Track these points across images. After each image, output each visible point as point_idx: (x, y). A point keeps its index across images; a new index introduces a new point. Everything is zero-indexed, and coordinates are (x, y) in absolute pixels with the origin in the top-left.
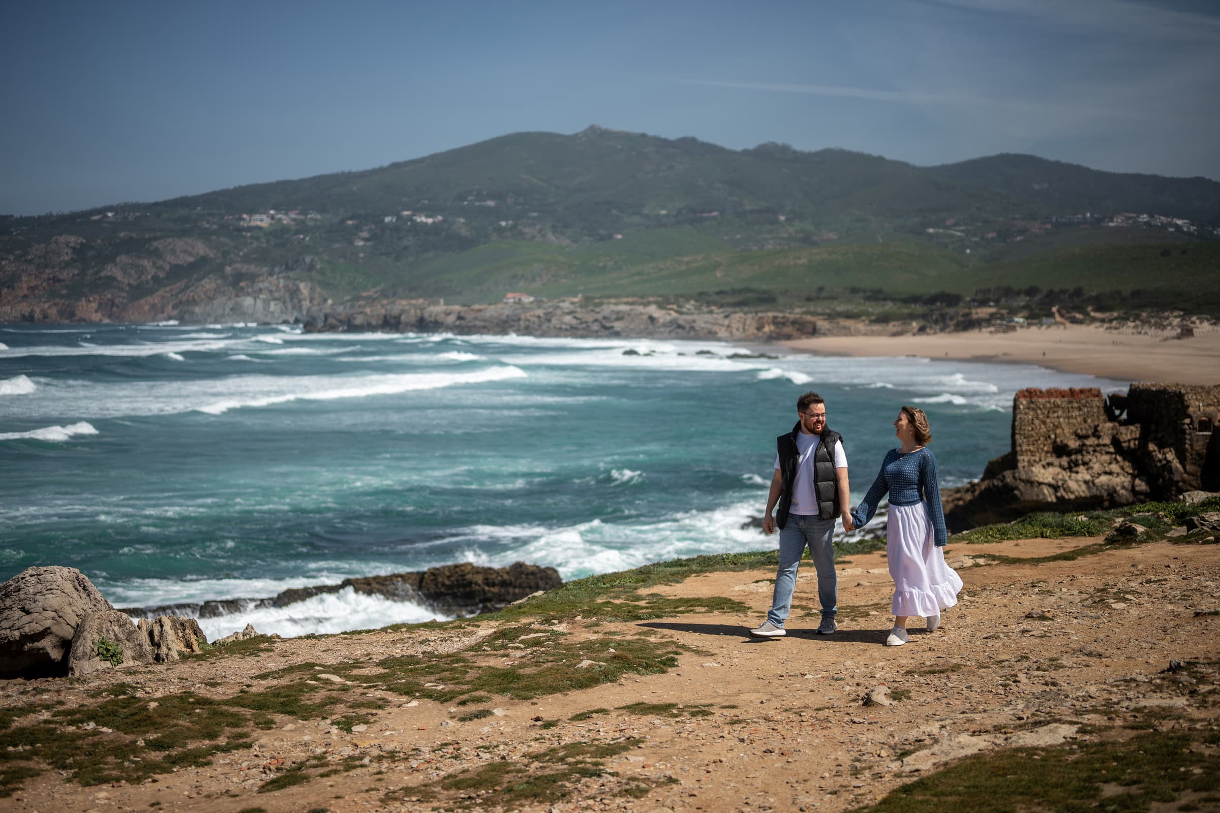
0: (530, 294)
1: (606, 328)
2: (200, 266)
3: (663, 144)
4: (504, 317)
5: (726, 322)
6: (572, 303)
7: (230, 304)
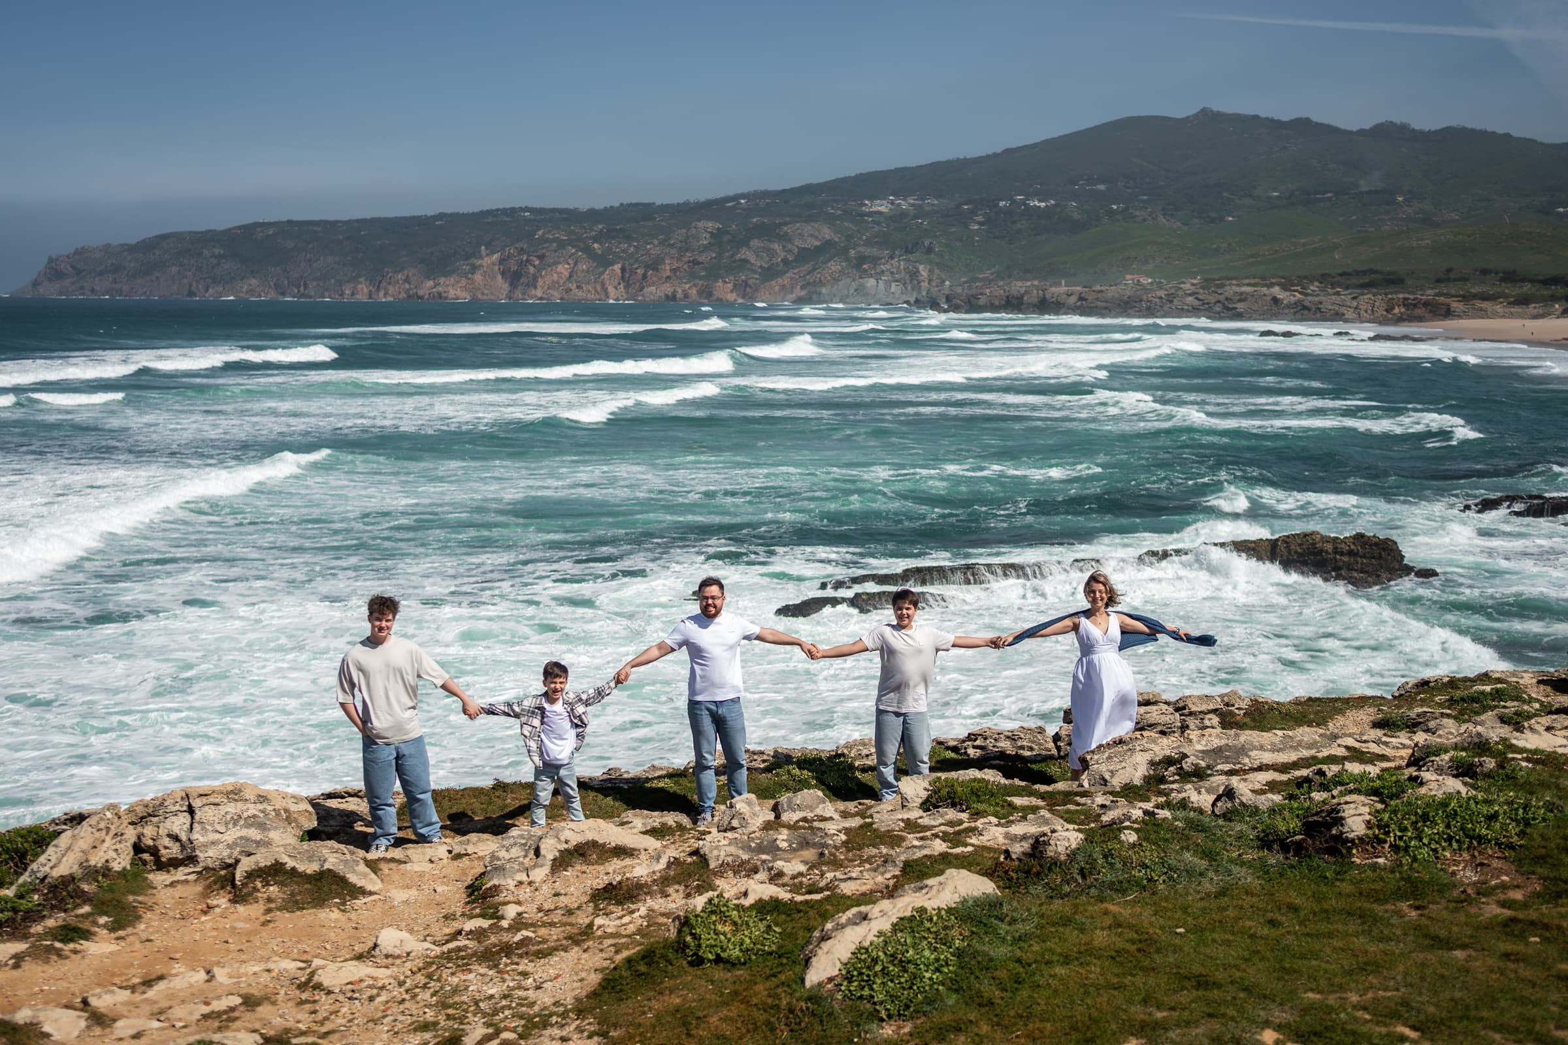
0: (1148, 276)
1: (1229, 309)
2: (826, 249)
3: (1275, 125)
4: (1125, 298)
5: (1355, 304)
6: (1193, 285)
7: (854, 285)
